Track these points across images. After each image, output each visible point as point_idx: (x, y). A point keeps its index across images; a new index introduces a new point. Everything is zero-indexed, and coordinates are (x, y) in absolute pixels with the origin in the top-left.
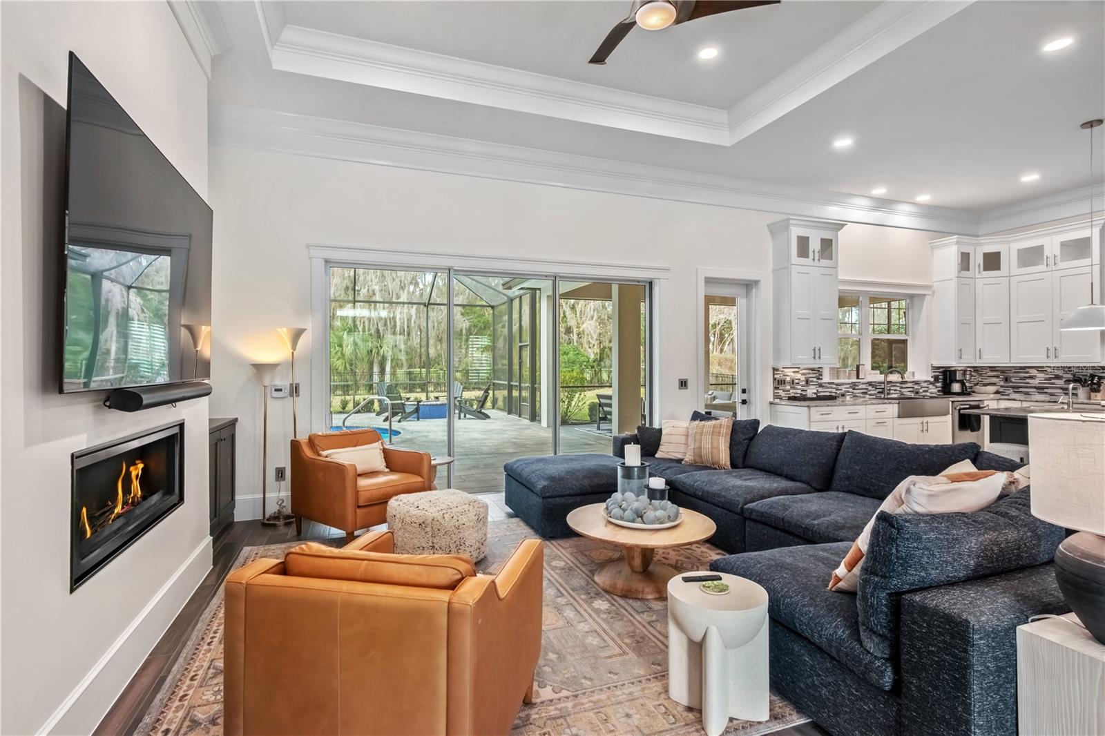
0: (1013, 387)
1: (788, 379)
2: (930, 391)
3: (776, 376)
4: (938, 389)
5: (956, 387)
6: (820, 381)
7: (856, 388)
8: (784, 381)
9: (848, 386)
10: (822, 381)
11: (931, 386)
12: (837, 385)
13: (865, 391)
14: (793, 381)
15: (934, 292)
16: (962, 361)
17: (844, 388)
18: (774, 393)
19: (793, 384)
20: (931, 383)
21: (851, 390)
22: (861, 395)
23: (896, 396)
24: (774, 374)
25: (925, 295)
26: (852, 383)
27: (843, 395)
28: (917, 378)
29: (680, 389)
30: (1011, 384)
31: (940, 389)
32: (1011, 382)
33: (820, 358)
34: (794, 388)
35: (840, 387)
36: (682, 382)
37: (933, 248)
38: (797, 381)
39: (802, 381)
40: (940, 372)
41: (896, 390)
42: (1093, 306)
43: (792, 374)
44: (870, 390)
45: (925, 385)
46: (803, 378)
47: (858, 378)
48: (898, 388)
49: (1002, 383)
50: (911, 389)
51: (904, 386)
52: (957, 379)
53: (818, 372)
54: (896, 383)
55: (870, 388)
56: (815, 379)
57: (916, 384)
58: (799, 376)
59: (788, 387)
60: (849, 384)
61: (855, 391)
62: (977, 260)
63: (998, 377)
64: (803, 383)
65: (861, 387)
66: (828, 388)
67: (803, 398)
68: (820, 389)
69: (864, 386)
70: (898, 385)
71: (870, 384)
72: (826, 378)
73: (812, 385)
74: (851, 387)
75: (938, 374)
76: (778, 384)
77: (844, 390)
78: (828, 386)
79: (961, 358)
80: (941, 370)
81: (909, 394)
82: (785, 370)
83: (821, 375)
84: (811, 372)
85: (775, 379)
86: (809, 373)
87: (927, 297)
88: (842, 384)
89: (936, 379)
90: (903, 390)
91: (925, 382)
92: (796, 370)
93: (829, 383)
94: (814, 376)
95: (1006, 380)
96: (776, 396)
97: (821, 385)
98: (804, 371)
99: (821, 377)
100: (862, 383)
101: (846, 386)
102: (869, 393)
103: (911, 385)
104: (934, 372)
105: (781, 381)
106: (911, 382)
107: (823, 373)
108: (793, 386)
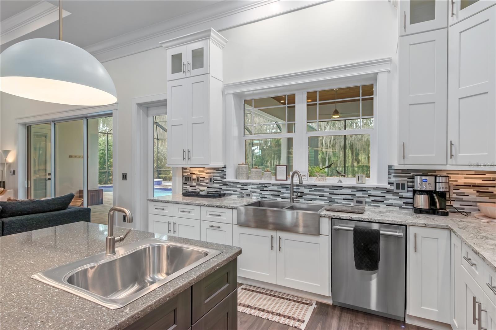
1: (194, 177)
2: (385, 202)
3: (184, 174)
4: (404, 200)
6: (223, 180)
7: (265, 189)
8: (190, 178)
9: (255, 187)
10: (225, 180)
11: (388, 196)
12: (243, 184)
13: (276, 193)
14: (198, 178)
18: (183, 187)
19: (198, 181)
20: (389, 192)
21: (258, 191)
22: (271, 197)
24: (183, 172)
26: (260, 184)
27: (248, 195)
28: (363, 183)
29: (122, 180)
33: (189, 158)
34: (199, 185)
35: (245, 187)
36: (124, 175)
38: (202, 179)
39: (206, 179)
41: (323, 196)
43: (198, 173)
44: (283, 193)
45: (378, 193)
46: (207, 176)
48: (327, 194)
50: (350, 197)
51: (335, 191)
53: (222, 171)
54: (323, 187)
55: (283, 190)
56: (219, 178)
57: (358, 191)
58: (204, 175)
59: (194, 184)
60: (257, 184)
61: (263, 192)
64: (208, 181)
65: (270, 188)
66: (233, 187)
67: (195, 195)
68: (224, 188)
69: (275, 188)
70: (327, 190)
72: (230, 177)
73: (216, 183)
74: (258, 188)
76: (186, 181)
77: (250, 190)
78: (231, 184)
79: (404, 156)
80: (412, 174)
82: (192, 169)
83: (226, 174)
84: (215, 171)
85: (183, 176)
86: (214, 173)
88: (250, 184)
89: (400, 186)
90: (333, 197)
91: (378, 189)
92: (202, 169)
93: (234, 183)
94: (218, 175)
97: (225, 184)
98: (208, 171)
99: (225, 177)
100: (273, 185)
101: (253, 187)
102: (281, 195)
103: (349, 191)
104: (395, 176)
105: (188, 178)
106: (350, 188)
107: (227, 173)
108: (198, 183)
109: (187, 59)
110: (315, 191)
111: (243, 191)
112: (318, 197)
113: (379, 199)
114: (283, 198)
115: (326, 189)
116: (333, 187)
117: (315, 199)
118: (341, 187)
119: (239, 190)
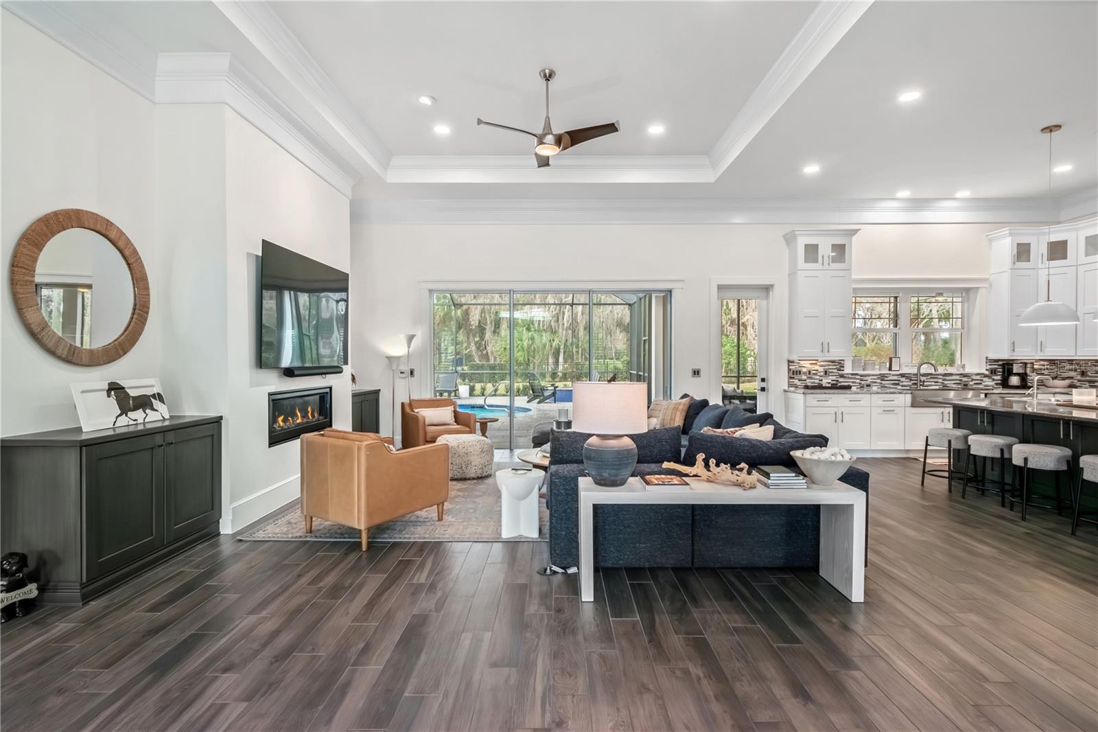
0: (1090, 382)
1: (804, 370)
2: (984, 383)
3: (791, 367)
4: (996, 382)
5: (1014, 380)
6: (840, 372)
7: (885, 379)
8: (800, 372)
9: (875, 377)
10: (843, 372)
11: (985, 379)
12: (862, 376)
13: (896, 382)
14: (810, 372)
15: (991, 285)
16: (1015, 354)
17: (869, 379)
18: (789, 382)
19: (810, 374)
20: (986, 376)
21: (879, 381)
22: (892, 386)
23: (937, 387)
24: (789, 366)
25: (978, 288)
26: (880, 374)
27: (868, 386)
28: (968, 370)
29: (693, 377)
30: (1088, 378)
31: (999, 382)
32: (1087, 376)
33: (828, 351)
34: (811, 378)
35: (865, 378)
36: (695, 372)
37: (990, 240)
38: (814, 372)
39: (820, 372)
40: (998, 365)
41: (937, 382)
42: (1049, 303)
43: (809, 366)
44: (902, 382)
45: (978, 377)
46: (821, 369)
47: (890, 369)
48: (940, 381)
49: (1079, 377)
50: (958, 382)
51: (947, 378)
52: (1014, 372)
53: (840, 365)
55: (903, 379)
56: (836, 370)
57: (964, 376)
58: (817, 367)
59: (804, 377)
61: (884, 382)
62: (1039, 249)
63: (1076, 370)
64: (822, 374)
65: (890, 378)
66: (851, 378)
67: (820, 387)
68: (841, 380)
69: (896, 378)
70: (941, 377)
71: (903, 375)
72: (848, 370)
73: (832, 376)
74: (878, 378)
75: (996, 366)
76: (793, 374)
77: (869, 380)
78: (850, 376)
79: (1014, 350)
80: (1000, 363)
81: (954, 386)
82: (802, 362)
83: (843, 367)
84: (830, 364)
85: (789, 370)
86: (829, 365)
87: (981, 290)
88: (869, 375)
89: (993, 372)
90: (946, 382)
91: (978, 374)
92: (814, 362)
93: (852, 374)
94: (834, 367)
95: (1083, 374)
96: (790, 385)
97: (842, 376)
98: (822, 363)
99: (842, 369)
100: (893, 375)
101: (873, 377)
102: (901, 384)
103: (958, 377)
104: (990, 365)
105: (797, 371)
106: (958, 375)
107: (845, 365)
108: (810, 376)
109: (825, 250)
110: (931, 378)
111: (863, 382)
112: (933, 384)
113: (979, 382)
114: (902, 386)
115: (939, 377)
116: (945, 375)
117: (931, 385)
118: (951, 375)
119: (858, 381)
